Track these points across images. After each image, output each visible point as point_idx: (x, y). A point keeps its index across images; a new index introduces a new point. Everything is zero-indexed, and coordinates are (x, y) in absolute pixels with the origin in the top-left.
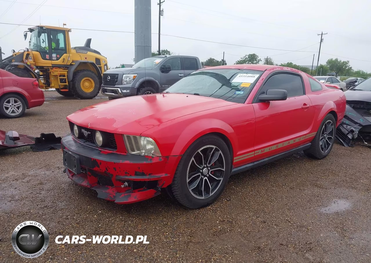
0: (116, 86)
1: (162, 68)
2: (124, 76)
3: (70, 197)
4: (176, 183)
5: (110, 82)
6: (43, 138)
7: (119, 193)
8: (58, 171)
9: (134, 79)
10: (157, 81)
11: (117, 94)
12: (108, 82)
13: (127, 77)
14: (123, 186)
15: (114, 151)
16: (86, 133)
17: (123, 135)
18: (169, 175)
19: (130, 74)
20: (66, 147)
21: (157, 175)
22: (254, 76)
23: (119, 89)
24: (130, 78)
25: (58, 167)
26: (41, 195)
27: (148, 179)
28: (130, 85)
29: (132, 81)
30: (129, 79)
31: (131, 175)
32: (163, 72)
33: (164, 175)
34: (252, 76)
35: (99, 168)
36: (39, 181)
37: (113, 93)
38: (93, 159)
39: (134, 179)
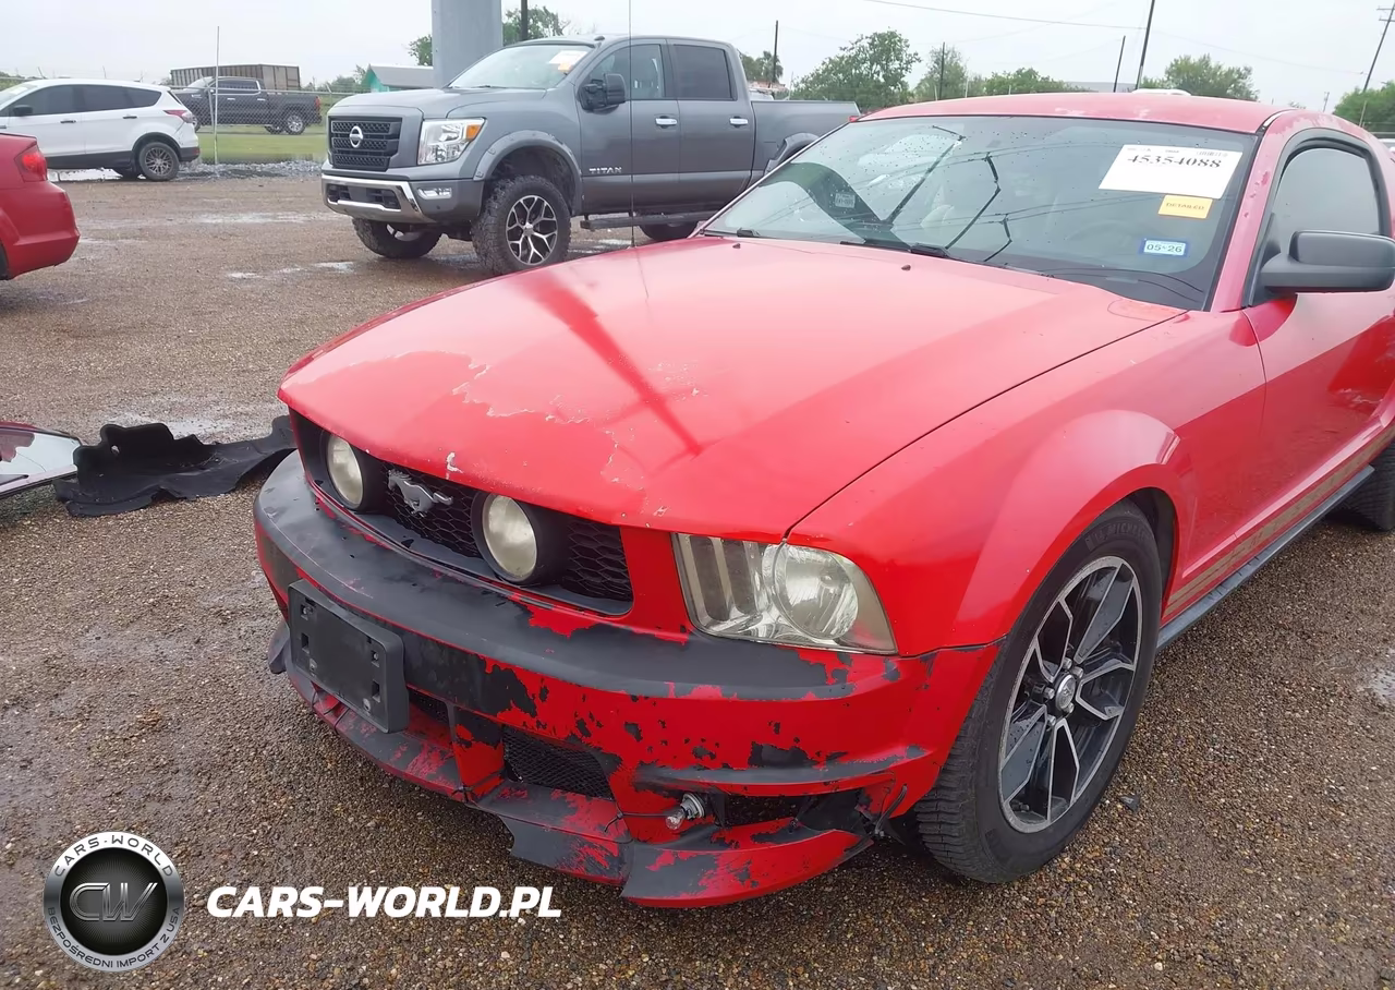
0: (390, 172)
1: (589, 91)
2: (426, 125)
3: (331, 819)
4: (953, 786)
5: (366, 153)
6: (115, 448)
7: (645, 841)
8: (220, 633)
9: (470, 141)
10: (565, 148)
11: (398, 206)
12: (355, 153)
13: (437, 133)
14: (675, 820)
15: (613, 616)
16: (418, 498)
17: (674, 537)
18: (926, 753)
19: (453, 119)
20: (305, 567)
21: (867, 760)
22: (1211, 158)
23: (405, 185)
24: (454, 135)
25: (219, 614)
26: (171, 807)
27: (825, 783)
28: (453, 169)
29: (462, 148)
30: (449, 139)
31: (726, 766)
32: (589, 108)
33: (901, 755)
34: (1205, 159)
35: (534, 715)
36: (139, 712)
37: (378, 200)
38: (496, 665)
39: (745, 788)
